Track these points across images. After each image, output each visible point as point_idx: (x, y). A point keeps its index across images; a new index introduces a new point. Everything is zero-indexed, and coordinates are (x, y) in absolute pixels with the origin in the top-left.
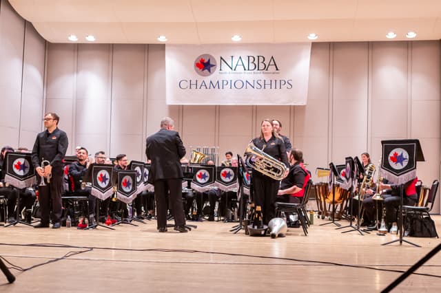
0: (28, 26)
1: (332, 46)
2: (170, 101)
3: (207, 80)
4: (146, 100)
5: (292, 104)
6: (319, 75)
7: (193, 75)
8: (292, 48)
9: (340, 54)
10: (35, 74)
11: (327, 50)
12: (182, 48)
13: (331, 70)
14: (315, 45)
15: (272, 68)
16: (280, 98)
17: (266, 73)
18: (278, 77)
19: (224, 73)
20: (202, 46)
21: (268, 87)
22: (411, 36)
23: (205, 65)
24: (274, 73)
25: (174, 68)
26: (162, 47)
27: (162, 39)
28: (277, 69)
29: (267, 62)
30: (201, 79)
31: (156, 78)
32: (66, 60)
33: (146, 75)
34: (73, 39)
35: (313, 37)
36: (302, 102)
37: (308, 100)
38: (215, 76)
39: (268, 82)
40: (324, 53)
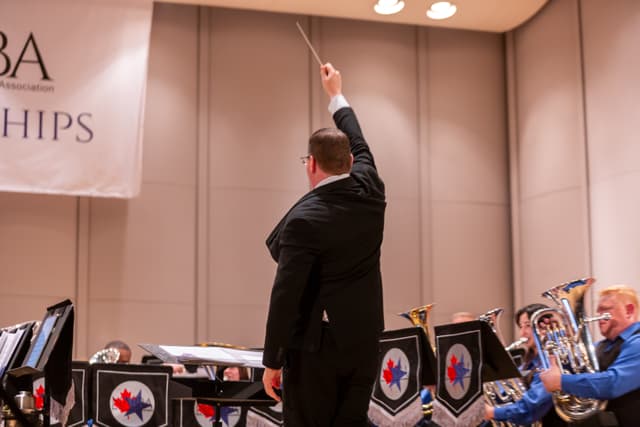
1: (208, 18)
5: (93, 192)
11: (191, 29)
15: (29, 73)
16: (52, 170)
17: (8, 86)
18: (48, 103)
21: (15, 131)
24: (34, 88)
28: (46, 77)
29: (14, 52)
36: (123, 188)
39: (16, 116)
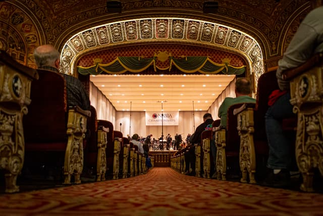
0: (114, 107)
1: (184, 112)
2: (147, 125)
3: (155, 120)
4: (140, 124)
5: (175, 125)
6: (181, 118)
7: (151, 118)
8: (175, 112)
9: (186, 113)
10: (114, 118)
11: (183, 113)
12: (149, 112)
13: (183, 117)
14: (180, 112)
15: (170, 117)
16: (172, 124)
18: (172, 119)
19: (159, 118)
20: (154, 112)
21: (170, 121)
22: (201, 110)
23: (155, 116)
25: (148, 117)
26: (145, 112)
27: (145, 110)
28: (172, 117)
29: (169, 115)
30: (154, 119)
31: (143, 119)
32: (121, 115)
33: (140, 118)
34: (124, 110)
35: (180, 110)
36: (177, 124)
37: (179, 124)
38: (157, 119)
40: (182, 113)
